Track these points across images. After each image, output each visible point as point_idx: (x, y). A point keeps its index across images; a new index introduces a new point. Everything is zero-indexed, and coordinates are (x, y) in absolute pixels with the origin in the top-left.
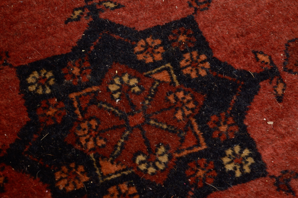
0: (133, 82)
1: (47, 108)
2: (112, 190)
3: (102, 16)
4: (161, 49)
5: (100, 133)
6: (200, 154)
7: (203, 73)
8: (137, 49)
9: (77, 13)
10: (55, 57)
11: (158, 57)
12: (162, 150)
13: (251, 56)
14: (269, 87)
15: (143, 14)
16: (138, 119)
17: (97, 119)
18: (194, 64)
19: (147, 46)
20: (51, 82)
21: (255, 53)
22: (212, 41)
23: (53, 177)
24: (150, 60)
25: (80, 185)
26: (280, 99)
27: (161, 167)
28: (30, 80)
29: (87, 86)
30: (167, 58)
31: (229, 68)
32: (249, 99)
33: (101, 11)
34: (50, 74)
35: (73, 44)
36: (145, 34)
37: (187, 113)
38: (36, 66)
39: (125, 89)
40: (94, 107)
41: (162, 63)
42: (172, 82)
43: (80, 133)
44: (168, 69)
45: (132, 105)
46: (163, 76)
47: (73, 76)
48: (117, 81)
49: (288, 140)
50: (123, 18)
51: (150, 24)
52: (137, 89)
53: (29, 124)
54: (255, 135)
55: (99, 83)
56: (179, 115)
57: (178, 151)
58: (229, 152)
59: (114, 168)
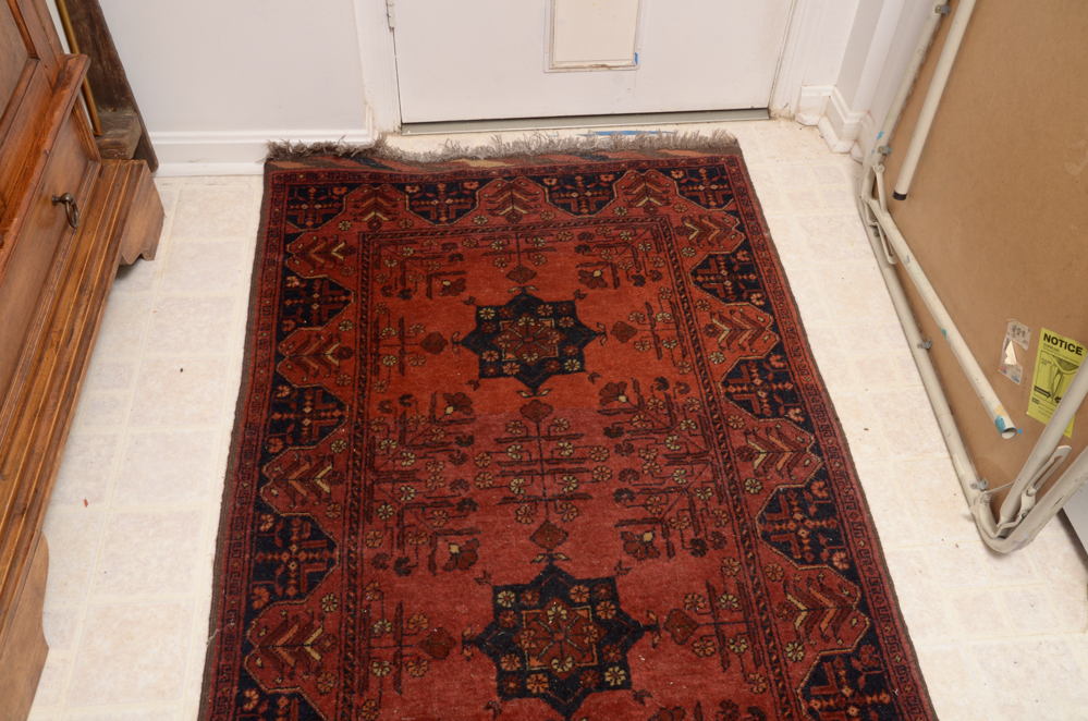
0: (564, 612)
1: (505, 616)
2: (533, 676)
3: (555, 563)
4: (587, 595)
5: (534, 640)
6: (592, 667)
7: (610, 617)
8: (572, 591)
9: (540, 557)
10: (519, 585)
11: (584, 600)
12: (570, 659)
13: (645, 613)
14: (650, 636)
15: (583, 569)
16: (561, 637)
17: (535, 631)
18: (606, 610)
19: (579, 591)
20: (513, 600)
21: (648, 612)
22: (622, 598)
23: (499, 659)
24: (578, 600)
25: (515, 669)
26: (654, 646)
27: (566, 670)
28: (500, 596)
29: (534, 608)
30: (590, 602)
31: (627, 617)
32: (634, 640)
33: (556, 559)
34: (513, 595)
35: (532, 578)
36: (580, 582)
37: (592, 640)
38: (506, 588)
39: (557, 616)
40: (534, 623)
41: (585, 604)
42: (588, 618)
43: (522, 637)
44: (588, 609)
45: (559, 627)
46: (583, 613)
47: (527, 600)
48: (553, 609)
49: (651, 673)
50: (569, 568)
51: (585, 577)
52: (565, 617)
53: (493, 623)
54: (631, 664)
55: (542, 608)
56: (586, 641)
57: (579, 662)
58: (611, 669)
59: (538, 663)
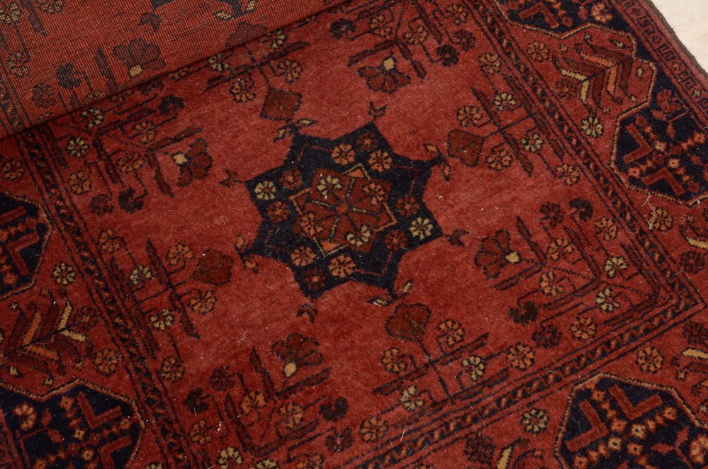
0: (335, 181)
1: (274, 210)
2: (333, 261)
3: (301, 132)
4: (352, 153)
5: (317, 222)
6: (393, 227)
7: (387, 167)
8: (334, 155)
9: (281, 132)
10: (272, 170)
11: (351, 159)
12: (365, 228)
13: (422, 148)
14: (438, 170)
15: (334, 126)
16: (344, 209)
17: (314, 213)
18: (379, 161)
19: (341, 152)
20: (274, 190)
21: (425, 145)
22: (391, 141)
23: (290, 258)
24: (345, 162)
25: (310, 261)
26: (447, 179)
27: (366, 240)
28: (257, 190)
29: (301, 189)
30: (358, 159)
31: (406, 160)
32: (425, 181)
33: (300, 128)
34: (271, 184)
35: (284, 158)
36: (338, 142)
37: (381, 199)
38: (259, 179)
39: (330, 188)
40: (309, 204)
41: (355, 163)
42: (365, 177)
43: (303, 225)
44: (360, 168)
45: (337, 199)
46: (357, 174)
47: (289, 183)
48: (323, 182)
49: (456, 208)
50: (318, 132)
51: (341, 133)
52: (339, 186)
53: (263, 223)
54: (432, 208)
55: (310, 185)
56: (374, 202)
57: (377, 228)
58: (414, 223)
59: (333, 246)
